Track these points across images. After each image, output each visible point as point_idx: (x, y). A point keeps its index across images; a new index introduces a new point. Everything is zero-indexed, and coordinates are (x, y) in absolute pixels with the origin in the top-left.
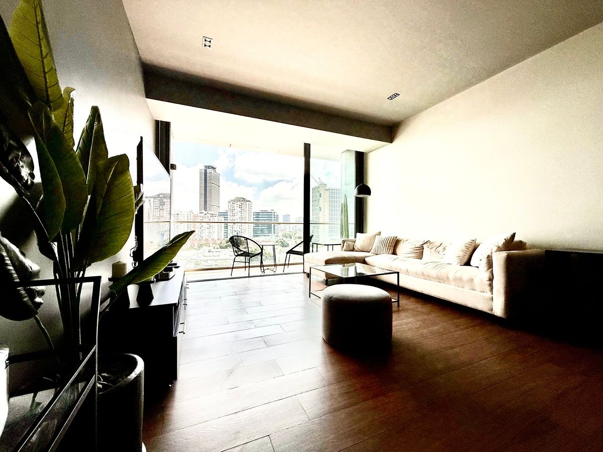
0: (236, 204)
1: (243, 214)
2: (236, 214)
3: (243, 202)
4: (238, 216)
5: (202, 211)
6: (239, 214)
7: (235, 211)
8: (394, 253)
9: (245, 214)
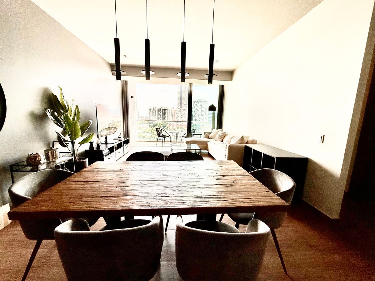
0: (198, 103)
1: (202, 110)
2: (198, 110)
3: (202, 102)
4: (199, 111)
5: (179, 108)
6: (200, 109)
7: (197, 108)
8: (222, 141)
9: (203, 110)
